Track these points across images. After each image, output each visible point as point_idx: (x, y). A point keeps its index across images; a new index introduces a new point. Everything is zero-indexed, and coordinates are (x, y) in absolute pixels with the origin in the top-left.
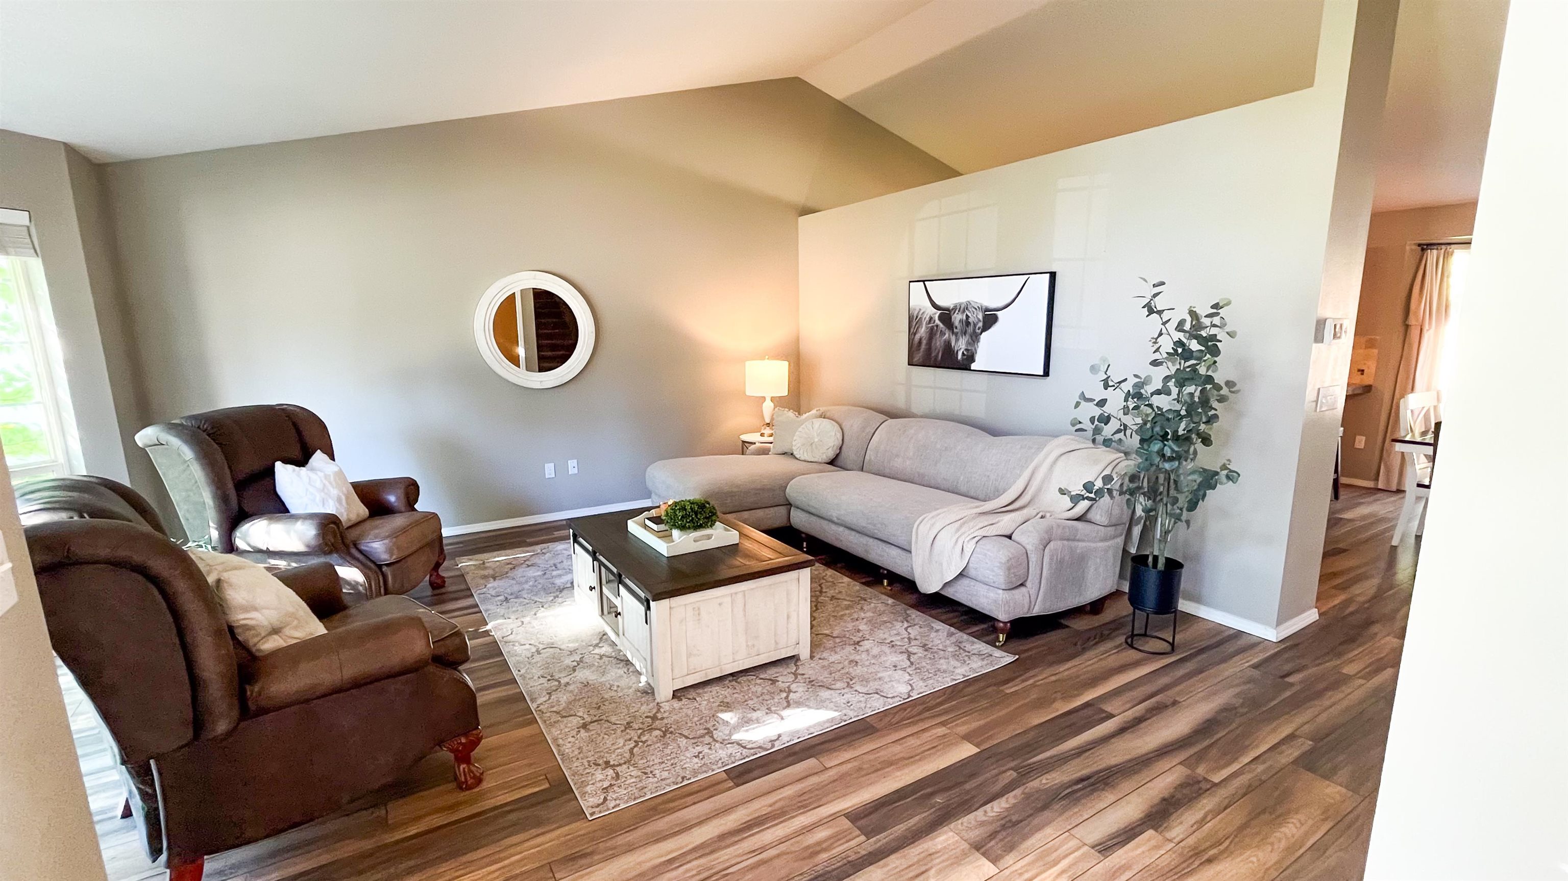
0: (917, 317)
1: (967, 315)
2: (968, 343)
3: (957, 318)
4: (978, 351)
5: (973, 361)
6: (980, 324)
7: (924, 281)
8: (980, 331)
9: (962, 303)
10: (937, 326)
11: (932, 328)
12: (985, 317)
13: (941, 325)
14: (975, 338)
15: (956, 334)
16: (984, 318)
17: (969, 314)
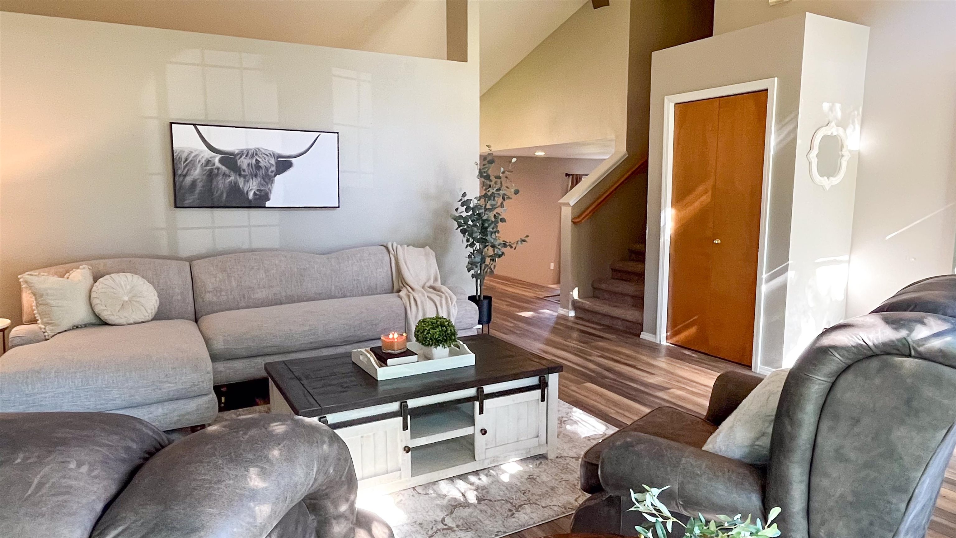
0: (186, 160)
1: (256, 160)
2: (260, 184)
3: (244, 163)
4: (273, 192)
5: (268, 199)
6: (273, 168)
7: (194, 125)
8: (273, 174)
9: (251, 149)
10: (218, 169)
11: (211, 171)
12: (278, 163)
13: (224, 168)
14: (268, 179)
15: (245, 177)
16: (276, 163)
17: (258, 159)
